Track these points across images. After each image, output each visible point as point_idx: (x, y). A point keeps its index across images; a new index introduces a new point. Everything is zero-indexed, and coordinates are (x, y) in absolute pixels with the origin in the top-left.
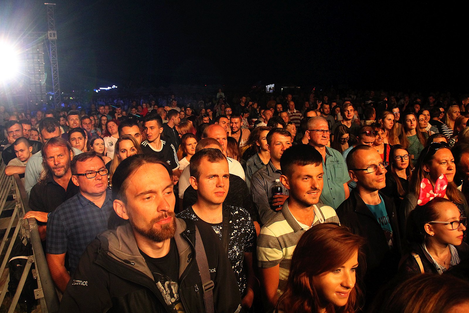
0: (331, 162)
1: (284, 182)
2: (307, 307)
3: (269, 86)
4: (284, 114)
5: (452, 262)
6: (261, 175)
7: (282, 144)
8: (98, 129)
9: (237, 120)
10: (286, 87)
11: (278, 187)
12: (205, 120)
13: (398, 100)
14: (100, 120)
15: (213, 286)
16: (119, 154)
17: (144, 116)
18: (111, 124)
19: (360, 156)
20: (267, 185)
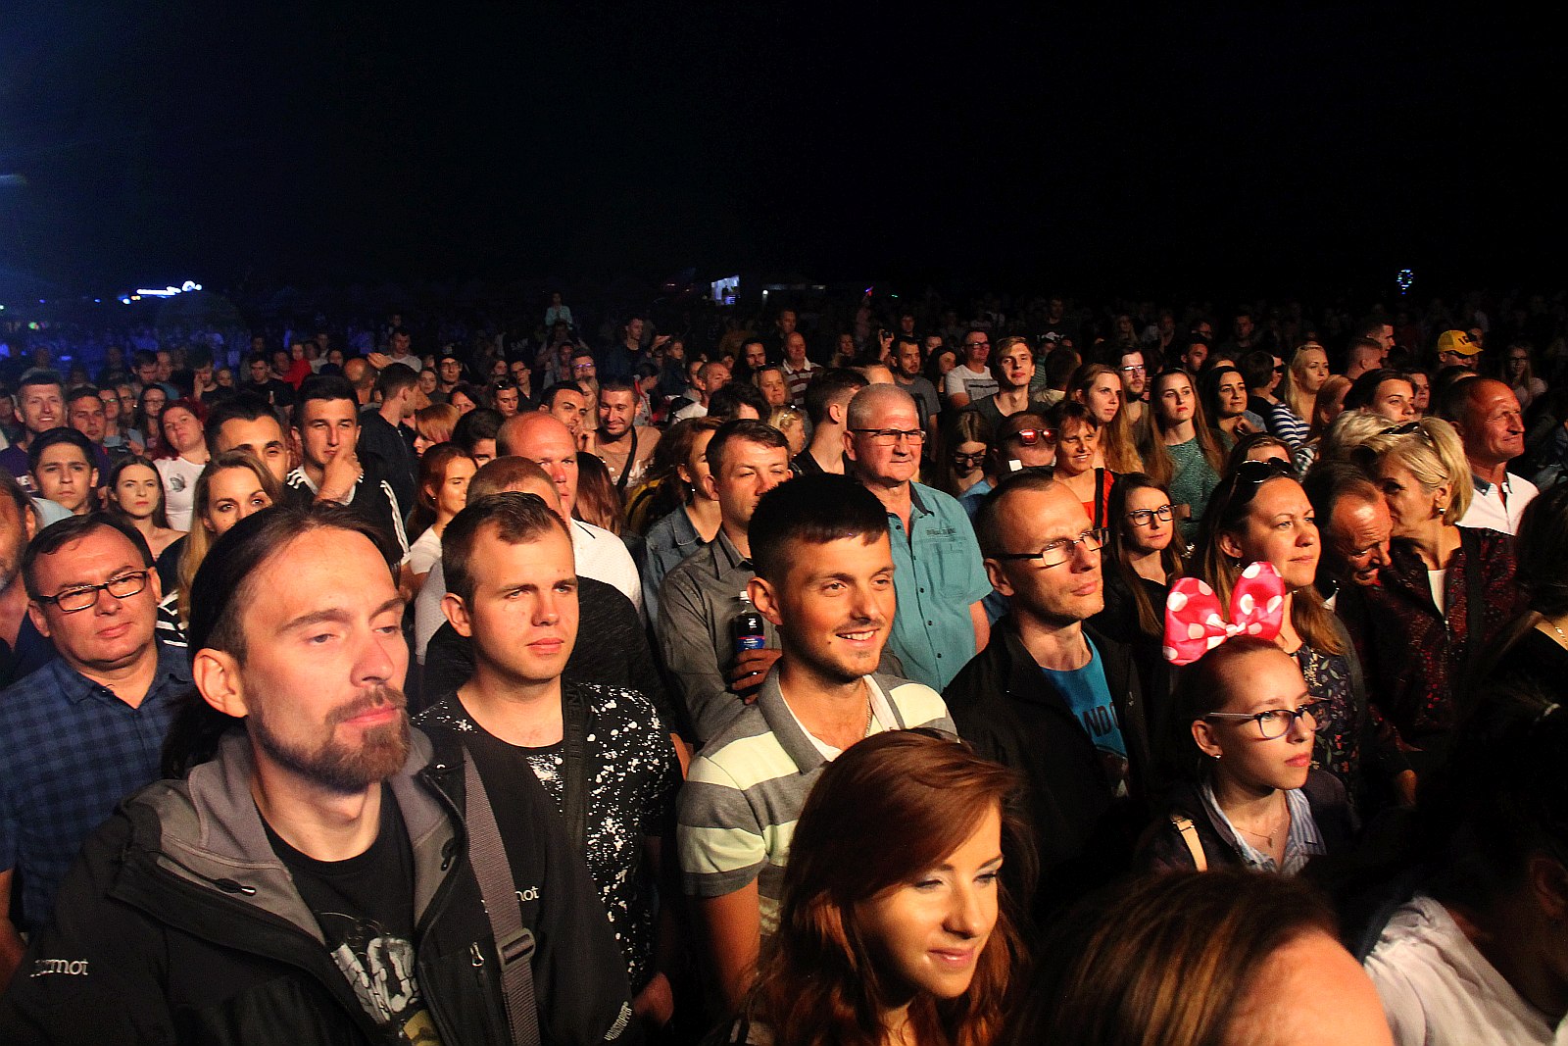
0: (929, 532)
1: (762, 603)
2: (840, 1008)
3: (721, 284)
4: (772, 376)
5: (1293, 838)
6: (693, 580)
7: (757, 473)
8: (131, 432)
9: (622, 396)
10: (777, 288)
11: (748, 616)
12: (503, 399)
13: (1140, 328)
14: (142, 402)
15: (531, 948)
16: (209, 517)
17: (296, 387)
18: (176, 414)
19: (1019, 512)
20: (712, 608)
